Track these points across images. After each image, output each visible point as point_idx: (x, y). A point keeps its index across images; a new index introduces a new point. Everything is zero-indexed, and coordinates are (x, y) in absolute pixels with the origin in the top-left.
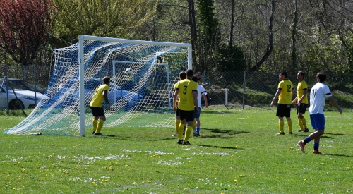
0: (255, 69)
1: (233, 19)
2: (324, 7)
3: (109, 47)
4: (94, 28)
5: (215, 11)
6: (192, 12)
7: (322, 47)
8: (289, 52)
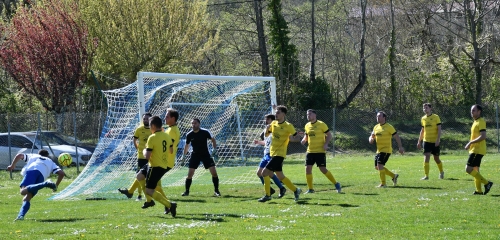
0: (345, 105)
1: (314, 43)
2: (427, 22)
3: (173, 85)
4: (143, 63)
5: (289, 35)
6: (262, 38)
7: (428, 73)
8: (386, 83)
